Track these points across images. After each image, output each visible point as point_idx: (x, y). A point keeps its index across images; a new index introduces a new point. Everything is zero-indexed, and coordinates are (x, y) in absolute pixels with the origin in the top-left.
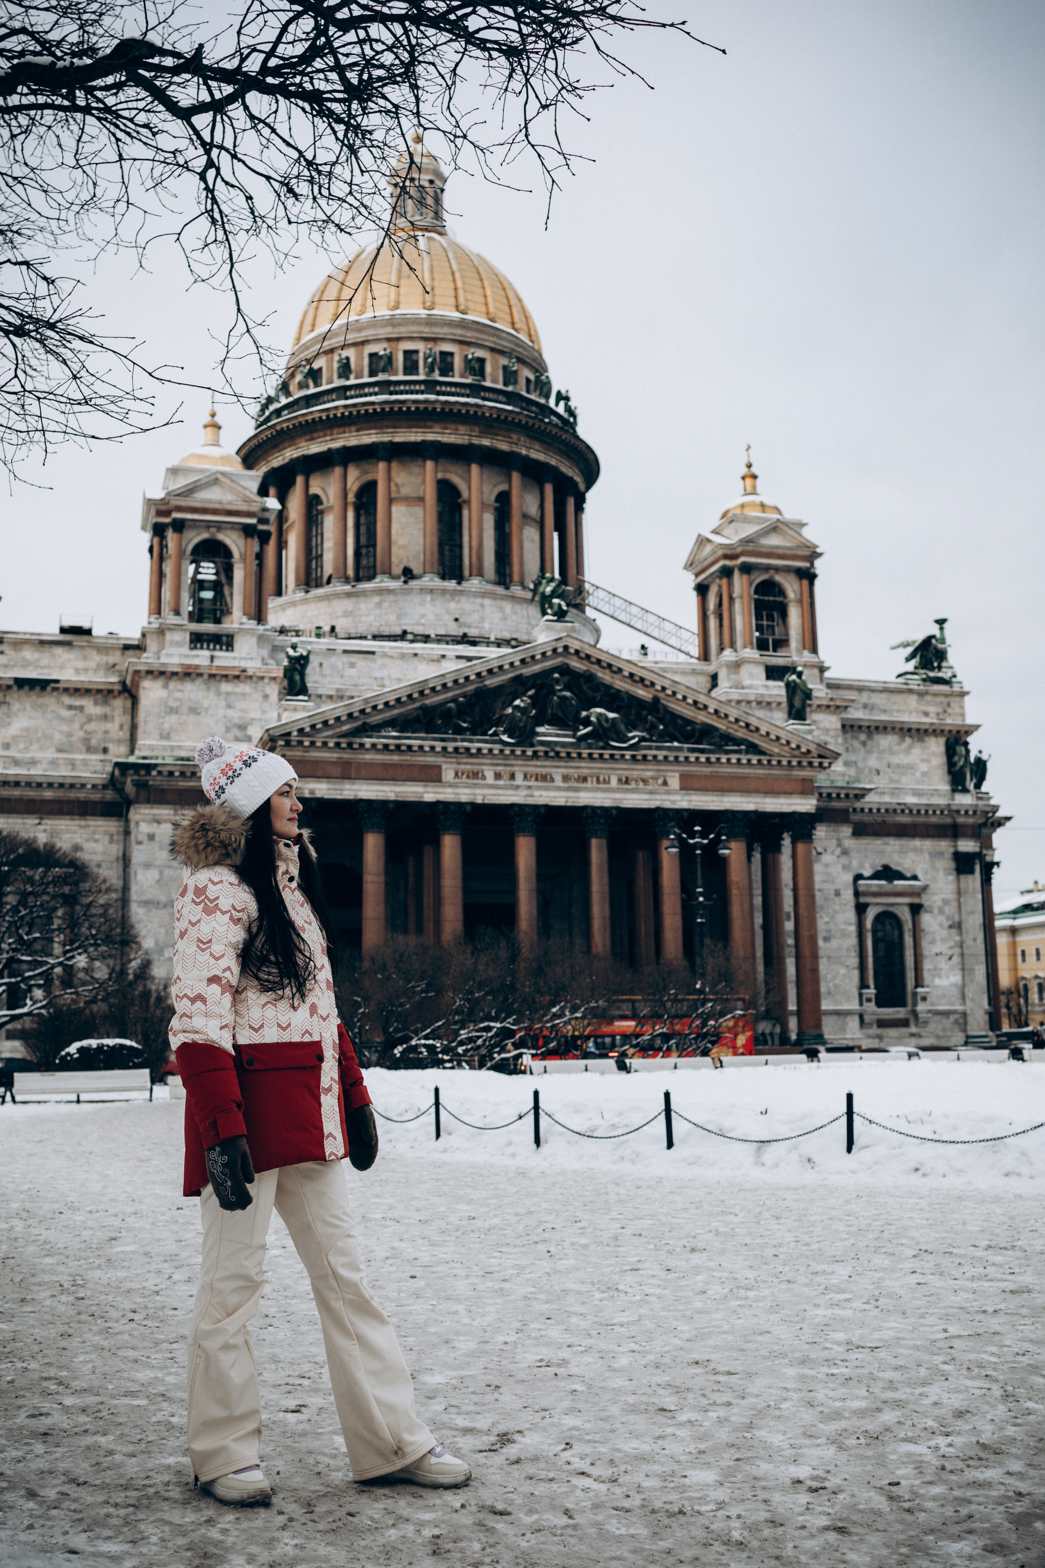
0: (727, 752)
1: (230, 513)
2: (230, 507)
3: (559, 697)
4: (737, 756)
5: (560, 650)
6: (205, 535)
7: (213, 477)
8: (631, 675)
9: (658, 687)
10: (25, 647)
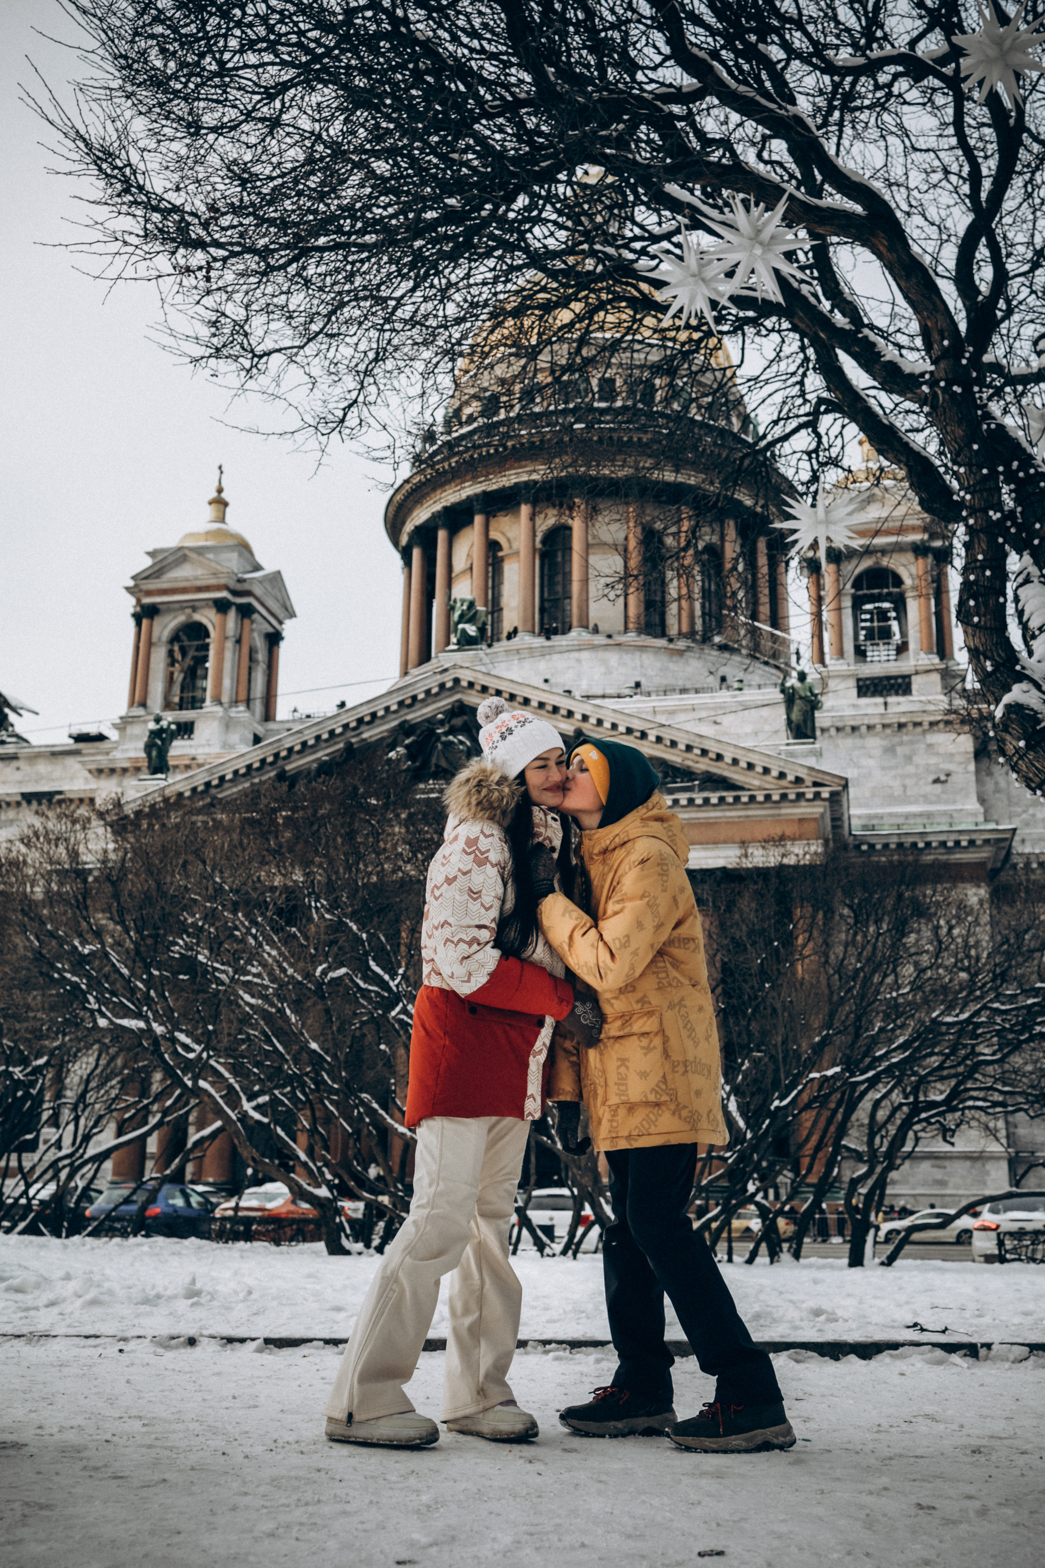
0: (671, 792)
1: (199, 589)
2: (199, 583)
3: (443, 743)
4: (687, 795)
5: (449, 685)
6: (181, 618)
7: (180, 554)
8: (541, 705)
9: (578, 716)
10: (39, 760)
